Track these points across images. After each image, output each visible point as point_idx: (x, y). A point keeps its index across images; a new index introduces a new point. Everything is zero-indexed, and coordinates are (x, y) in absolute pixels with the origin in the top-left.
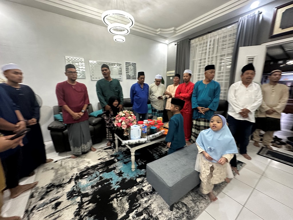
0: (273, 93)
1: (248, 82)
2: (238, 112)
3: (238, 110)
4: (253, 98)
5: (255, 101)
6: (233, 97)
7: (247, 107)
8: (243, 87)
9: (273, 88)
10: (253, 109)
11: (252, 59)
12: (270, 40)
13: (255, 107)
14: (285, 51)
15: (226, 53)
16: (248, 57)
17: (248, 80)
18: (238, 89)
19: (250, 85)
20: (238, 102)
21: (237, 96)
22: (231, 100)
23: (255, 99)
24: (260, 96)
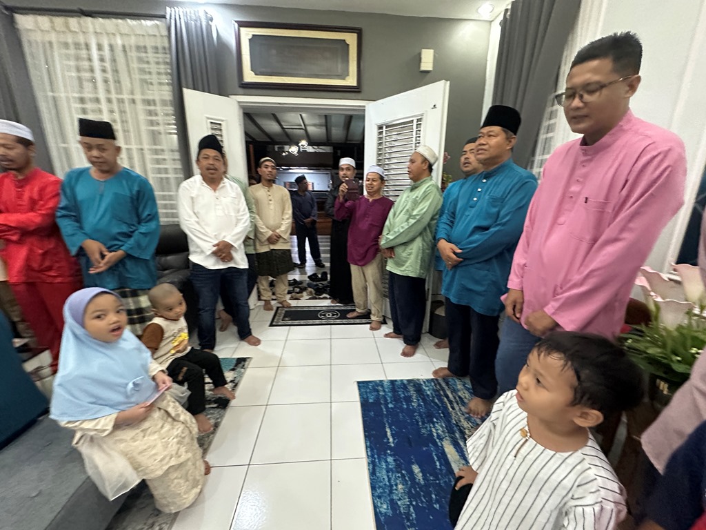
0: (270, 202)
1: (213, 179)
2: (209, 252)
3: (209, 248)
4: (233, 214)
5: (238, 221)
6: (190, 217)
7: (224, 237)
8: (206, 189)
9: (269, 193)
10: (238, 239)
11: (218, 127)
12: (241, 91)
13: (239, 235)
14: (283, 128)
15: (157, 98)
16: (208, 118)
17: (212, 174)
18: (198, 196)
19: (221, 185)
20: (203, 228)
21: (198, 212)
22: (188, 224)
23: (236, 216)
24: (244, 210)
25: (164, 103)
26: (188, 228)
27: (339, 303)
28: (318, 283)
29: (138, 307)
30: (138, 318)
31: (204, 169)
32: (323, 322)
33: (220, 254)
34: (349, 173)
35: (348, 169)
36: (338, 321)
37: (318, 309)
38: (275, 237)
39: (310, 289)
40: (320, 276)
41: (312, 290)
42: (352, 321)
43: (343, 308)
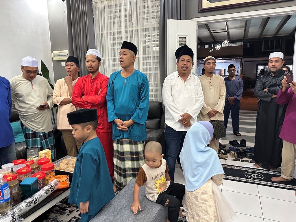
0: (211, 87)
1: (184, 73)
2: (177, 120)
3: (178, 117)
4: (194, 96)
5: (197, 101)
6: (169, 98)
7: (187, 111)
8: (180, 80)
9: (210, 81)
10: (195, 113)
11: (184, 39)
12: (200, 14)
13: (197, 110)
14: (211, 33)
15: (150, 27)
16: (179, 35)
17: (184, 71)
18: (175, 84)
19: (189, 77)
20: (176, 105)
21: (174, 94)
22: (168, 102)
23: (195, 98)
24: (201, 94)
25: (153, 29)
26: (168, 104)
27: (260, 167)
28: (239, 148)
29: (137, 151)
30: (136, 157)
31: (180, 68)
32: (250, 180)
33: (183, 122)
34: (277, 64)
35: (277, 61)
36: (263, 182)
37: (244, 169)
38: (213, 112)
39: (233, 152)
40: (239, 142)
41: (235, 153)
42: (277, 185)
43: (265, 172)
